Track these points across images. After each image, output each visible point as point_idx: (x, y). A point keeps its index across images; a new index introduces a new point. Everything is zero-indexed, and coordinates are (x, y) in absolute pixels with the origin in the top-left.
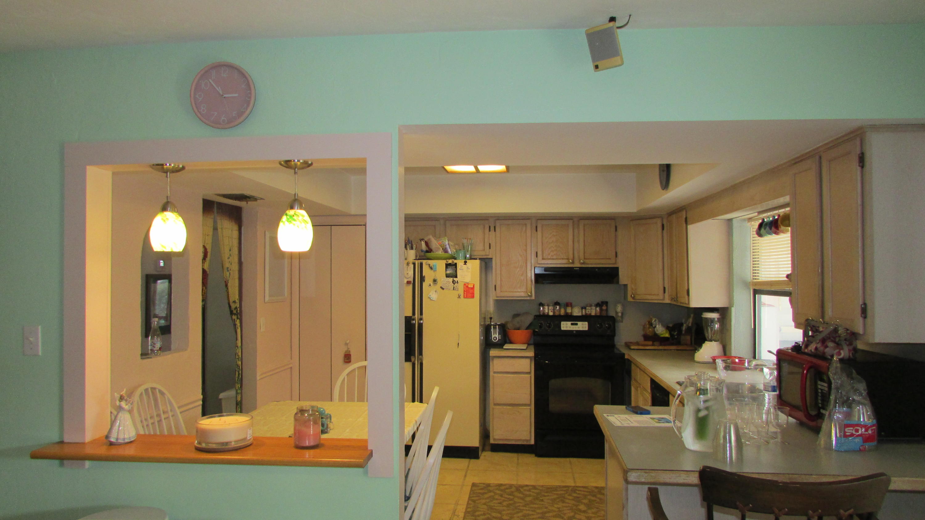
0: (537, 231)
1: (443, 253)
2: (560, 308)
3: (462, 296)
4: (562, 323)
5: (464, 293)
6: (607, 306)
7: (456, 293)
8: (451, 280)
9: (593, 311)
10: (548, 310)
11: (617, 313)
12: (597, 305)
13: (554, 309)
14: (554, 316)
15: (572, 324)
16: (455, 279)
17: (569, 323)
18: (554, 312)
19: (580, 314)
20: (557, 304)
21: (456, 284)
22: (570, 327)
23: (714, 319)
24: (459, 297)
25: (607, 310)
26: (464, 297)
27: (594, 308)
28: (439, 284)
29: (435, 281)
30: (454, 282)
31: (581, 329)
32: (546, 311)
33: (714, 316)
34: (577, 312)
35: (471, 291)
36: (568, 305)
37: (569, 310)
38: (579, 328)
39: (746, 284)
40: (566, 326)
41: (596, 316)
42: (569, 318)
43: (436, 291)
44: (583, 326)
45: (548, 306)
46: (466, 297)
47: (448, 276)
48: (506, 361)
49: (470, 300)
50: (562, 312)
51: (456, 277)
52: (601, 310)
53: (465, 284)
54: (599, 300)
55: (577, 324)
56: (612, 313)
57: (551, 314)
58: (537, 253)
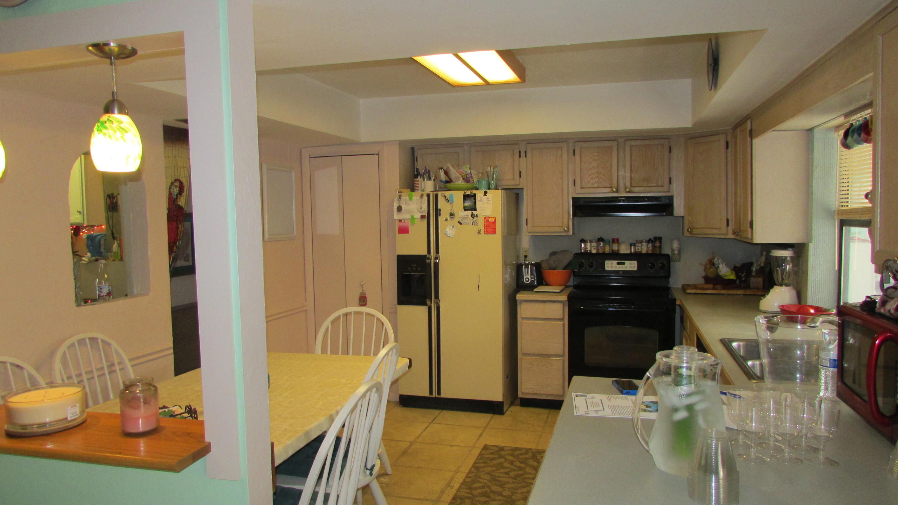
0: (574, 155)
1: (463, 183)
2: (604, 245)
3: (482, 232)
4: (606, 262)
5: (485, 229)
6: (661, 242)
7: (475, 228)
8: (469, 213)
9: (644, 248)
10: (591, 248)
11: (673, 250)
12: (649, 241)
13: (598, 246)
14: (597, 254)
15: (618, 263)
16: (474, 212)
17: (615, 262)
18: (598, 250)
19: (628, 252)
20: (601, 240)
21: (475, 218)
22: (616, 267)
23: (786, 257)
24: (479, 233)
25: (660, 247)
26: (484, 233)
27: (644, 244)
28: (457, 218)
29: (452, 215)
30: (473, 216)
31: (628, 269)
32: (589, 248)
33: (786, 253)
34: (624, 249)
35: (492, 226)
36: (616, 241)
37: (615, 247)
38: (626, 267)
39: (830, 213)
40: (611, 265)
41: (647, 255)
42: (616, 256)
43: (453, 227)
44: (631, 266)
45: (591, 242)
46: (487, 232)
47: (466, 209)
48: (536, 305)
49: (490, 236)
50: (607, 250)
51: (475, 210)
52: (654, 247)
53: (485, 218)
54: (651, 235)
55: (624, 264)
56: (666, 250)
57: (594, 251)
58: (574, 181)
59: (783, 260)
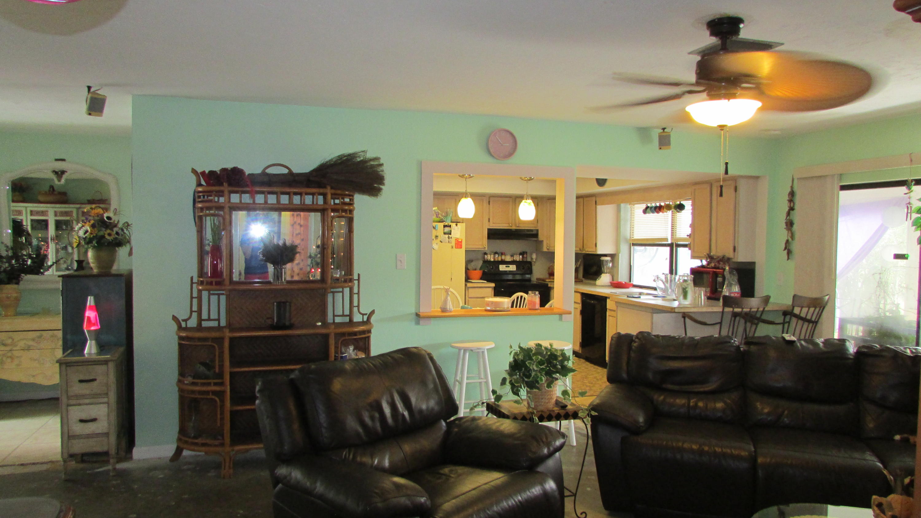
0: (489, 204)
1: (436, 218)
2: (498, 256)
3: (454, 247)
4: (500, 266)
5: (455, 245)
6: (527, 254)
7: (450, 245)
8: (447, 236)
9: (518, 258)
10: (490, 258)
11: (532, 259)
12: (520, 254)
13: (494, 257)
14: (494, 262)
15: (506, 267)
16: (450, 236)
17: (504, 266)
18: (494, 259)
19: (510, 260)
20: (496, 253)
21: (450, 239)
22: (505, 269)
24: (452, 247)
25: (526, 257)
26: (455, 248)
27: (518, 256)
28: (439, 239)
29: (437, 237)
30: (449, 237)
31: (511, 270)
32: (489, 258)
33: (608, 258)
34: (508, 258)
35: (460, 243)
36: (502, 254)
37: (503, 257)
38: (510, 269)
39: (626, 240)
40: (502, 268)
41: (519, 262)
42: (503, 262)
43: (437, 244)
44: (513, 268)
45: (490, 254)
46: (457, 247)
47: (445, 233)
48: (477, 290)
49: (458, 250)
50: (500, 259)
51: (450, 234)
52: (523, 257)
53: (456, 239)
54: (520, 250)
55: (509, 267)
56: (529, 259)
57: (492, 260)
58: (489, 219)
59: (607, 261)
